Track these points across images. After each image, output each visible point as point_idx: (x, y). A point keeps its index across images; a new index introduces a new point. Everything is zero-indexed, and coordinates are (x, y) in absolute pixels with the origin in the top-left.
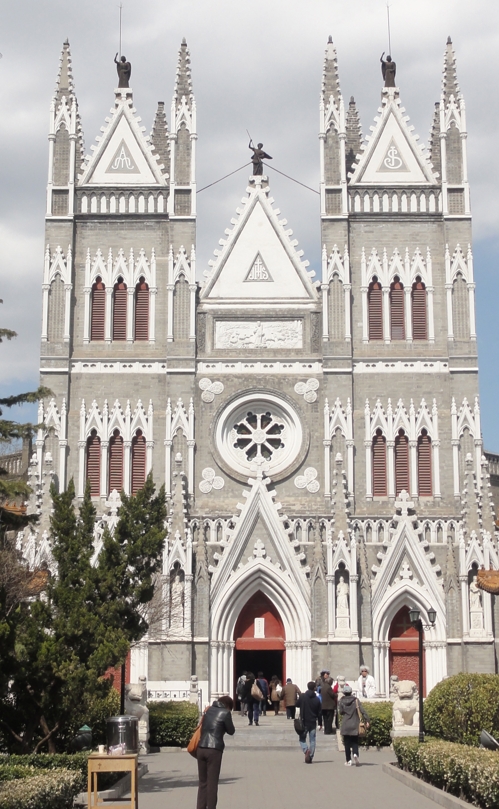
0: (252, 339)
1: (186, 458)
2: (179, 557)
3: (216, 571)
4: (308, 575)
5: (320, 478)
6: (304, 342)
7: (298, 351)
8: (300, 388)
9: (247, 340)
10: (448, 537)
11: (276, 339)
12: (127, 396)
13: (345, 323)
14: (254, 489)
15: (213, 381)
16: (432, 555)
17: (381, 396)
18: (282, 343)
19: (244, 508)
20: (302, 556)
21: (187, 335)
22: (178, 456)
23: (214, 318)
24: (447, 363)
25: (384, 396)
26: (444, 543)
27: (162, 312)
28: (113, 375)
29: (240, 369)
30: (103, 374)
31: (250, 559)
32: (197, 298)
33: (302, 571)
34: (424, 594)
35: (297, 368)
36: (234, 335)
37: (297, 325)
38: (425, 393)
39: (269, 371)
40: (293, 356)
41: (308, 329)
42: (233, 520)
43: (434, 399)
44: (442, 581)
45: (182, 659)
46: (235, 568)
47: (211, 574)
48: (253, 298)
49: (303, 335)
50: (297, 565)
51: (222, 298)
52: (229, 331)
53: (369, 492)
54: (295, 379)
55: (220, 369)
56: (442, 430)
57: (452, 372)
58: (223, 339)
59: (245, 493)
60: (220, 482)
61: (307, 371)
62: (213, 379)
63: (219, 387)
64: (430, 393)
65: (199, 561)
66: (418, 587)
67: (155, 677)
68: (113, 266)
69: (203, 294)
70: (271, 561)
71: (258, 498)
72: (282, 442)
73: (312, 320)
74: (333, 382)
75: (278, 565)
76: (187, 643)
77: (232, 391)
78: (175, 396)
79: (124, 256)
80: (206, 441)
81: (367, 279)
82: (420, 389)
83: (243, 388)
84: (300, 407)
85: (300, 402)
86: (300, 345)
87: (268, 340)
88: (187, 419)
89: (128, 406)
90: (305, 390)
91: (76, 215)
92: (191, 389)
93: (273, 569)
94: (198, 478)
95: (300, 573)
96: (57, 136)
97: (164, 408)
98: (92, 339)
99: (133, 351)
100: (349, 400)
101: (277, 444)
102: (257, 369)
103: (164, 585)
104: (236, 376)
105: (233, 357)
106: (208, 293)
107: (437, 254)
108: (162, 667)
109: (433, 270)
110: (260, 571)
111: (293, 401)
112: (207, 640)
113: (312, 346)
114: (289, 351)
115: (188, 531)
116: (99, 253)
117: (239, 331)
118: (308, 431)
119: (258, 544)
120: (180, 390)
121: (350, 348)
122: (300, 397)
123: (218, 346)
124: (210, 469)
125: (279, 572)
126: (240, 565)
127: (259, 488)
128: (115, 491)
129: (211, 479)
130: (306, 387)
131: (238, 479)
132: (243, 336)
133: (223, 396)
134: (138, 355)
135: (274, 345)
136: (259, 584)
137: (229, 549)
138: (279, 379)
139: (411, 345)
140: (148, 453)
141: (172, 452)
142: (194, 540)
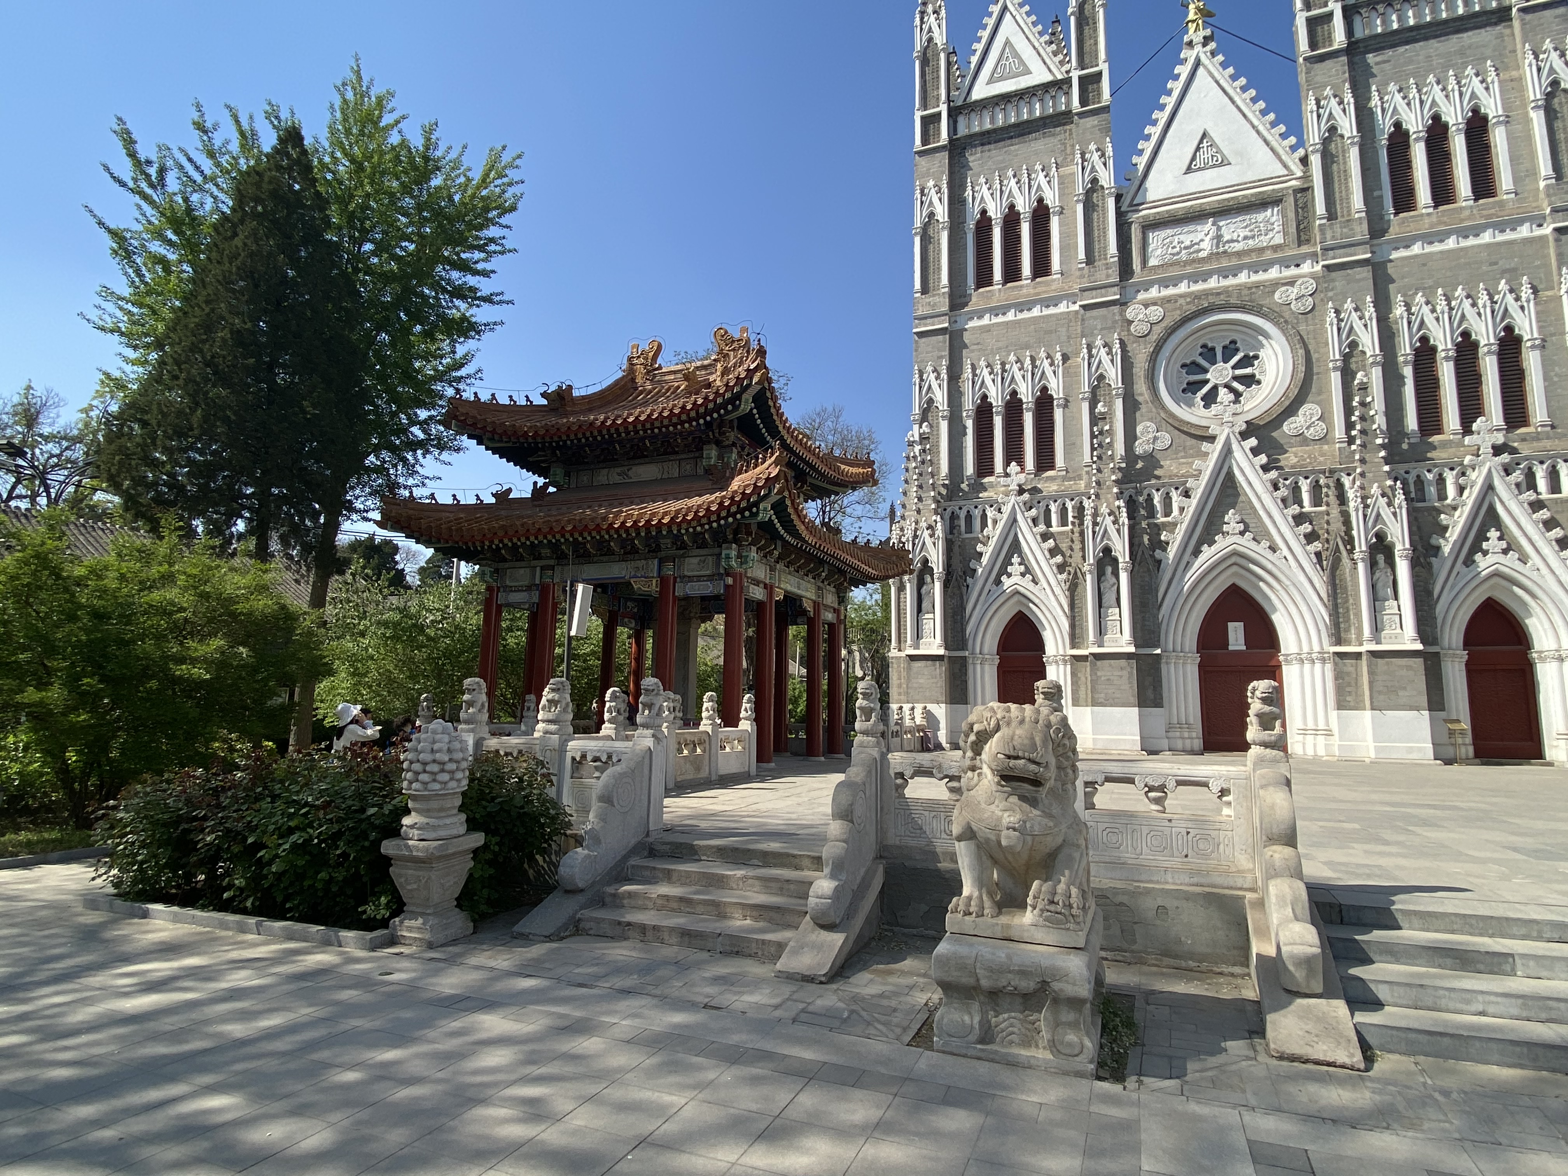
0: (1202, 246)
1: (1112, 411)
2: (1109, 539)
3: (1167, 558)
4: (1318, 555)
5: (1326, 417)
6: (1286, 234)
7: (1276, 248)
8: (1284, 295)
9: (1196, 247)
11: (1241, 239)
12: (1027, 347)
13: (1352, 191)
14: (1220, 440)
15: (1146, 306)
16: (1545, 514)
17: (1425, 288)
18: (1251, 242)
19: (1206, 467)
20: (1306, 528)
21: (1106, 255)
22: (1100, 408)
23: (1143, 227)
24: (1544, 221)
25: (1430, 287)
28: (1007, 323)
29: (1186, 287)
30: (993, 326)
31: (1218, 538)
32: (1118, 208)
33: (1307, 551)
34: (1534, 575)
35: (1275, 271)
36: (1175, 243)
37: (1272, 215)
38: (1503, 271)
39: (1231, 281)
40: (1269, 255)
41: (1290, 215)
42: (1188, 486)
43: (1525, 278)
45: (1121, 677)
46: (1197, 552)
47: (1159, 562)
48: (1200, 192)
49: (1283, 225)
50: (1298, 541)
51: (1154, 202)
52: (1169, 240)
53: (1413, 429)
54: (1276, 284)
56: (1544, 321)
57: (1557, 230)
58: (1159, 252)
59: (1205, 446)
60: (1164, 439)
61: (1293, 272)
62: (1146, 303)
63: (1156, 312)
65: (1140, 544)
66: (1518, 565)
67: (1082, 701)
68: (1002, 192)
69: (1126, 202)
70: (1254, 539)
71: (1227, 452)
72: (1257, 377)
73: (1296, 201)
74: (1339, 279)
75: (1265, 544)
76: (1128, 656)
77: (1177, 316)
78: (1092, 334)
79: (1014, 176)
80: (1141, 387)
81: (1385, 125)
82: (1495, 267)
83: (1194, 309)
84: (1286, 322)
85: (1287, 315)
86: (1279, 239)
87: (1228, 242)
88: (1112, 361)
89: (1028, 358)
90: (1293, 296)
91: (951, 141)
92: (1115, 322)
93: (1258, 550)
94: (1130, 437)
95: (1304, 554)
96: (925, 54)
97: (1077, 354)
98: (979, 286)
99: (1032, 291)
100: (1369, 299)
101: (1250, 381)
102: (1213, 283)
103: (1088, 577)
104: (1181, 296)
105: (1175, 272)
106: (1133, 199)
107: (1507, 68)
108: (1093, 687)
109: (1501, 91)
110: (1235, 553)
111: (1275, 316)
112: (1158, 651)
113: (1299, 237)
114: (1262, 250)
115: (1121, 503)
116: (982, 180)
117: (1182, 237)
118: (1301, 352)
119: (1231, 516)
120: (1099, 327)
121: (1365, 226)
122: (1285, 308)
123: (1153, 262)
124: (1148, 424)
125: (1268, 554)
126: (1205, 547)
127: (1228, 438)
128: (1013, 464)
129: (1151, 436)
130: (1293, 292)
131: (1192, 431)
132: (1188, 243)
133: (1163, 324)
134: (1038, 294)
135: (1238, 247)
136: (1235, 574)
137: (1184, 526)
138: (1250, 288)
139: (1471, 207)
140: (1058, 415)
141: (1093, 407)
142: (1130, 517)
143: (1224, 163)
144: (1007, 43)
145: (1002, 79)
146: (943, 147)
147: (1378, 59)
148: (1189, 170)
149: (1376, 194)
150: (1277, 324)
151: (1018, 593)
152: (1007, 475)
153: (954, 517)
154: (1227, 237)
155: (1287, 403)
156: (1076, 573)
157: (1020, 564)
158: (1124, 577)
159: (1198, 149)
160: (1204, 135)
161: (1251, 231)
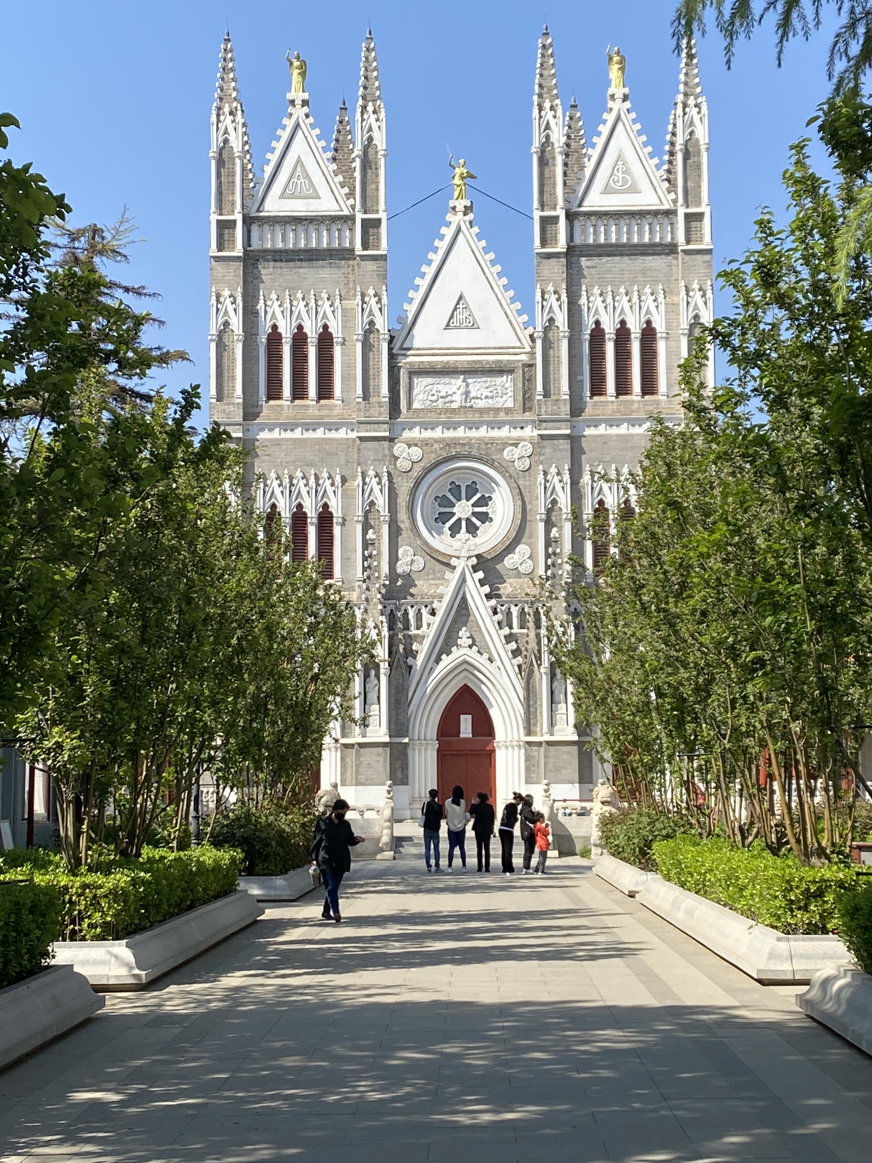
1: (379, 537)
3: (416, 664)
5: (533, 557)
6: (515, 400)
7: (508, 411)
8: (510, 454)
11: (483, 397)
12: (312, 465)
13: (561, 376)
14: (458, 571)
15: (409, 446)
17: (605, 462)
18: (490, 401)
19: (448, 592)
20: (513, 645)
21: (379, 393)
22: (371, 535)
23: (411, 373)
25: (608, 462)
27: (348, 366)
28: (295, 440)
29: (440, 431)
30: (282, 439)
31: (454, 649)
32: (390, 349)
33: (513, 663)
35: (506, 431)
36: (434, 392)
37: (506, 381)
39: (473, 434)
40: (502, 417)
41: (519, 385)
42: (434, 606)
45: (378, 761)
47: (410, 668)
48: (456, 349)
49: (513, 392)
50: (507, 656)
51: (419, 349)
52: (428, 388)
54: (505, 444)
55: (418, 432)
58: (421, 397)
59: (448, 575)
60: (419, 563)
61: (518, 433)
62: (410, 444)
63: (416, 452)
65: (397, 652)
67: (348, 782)
68: (291, 312)
69: (397, 344)
70: (479, 652)
71: (463, 581)
72: (490, 515)
73: (524, 373)
74: (548, 447)
75: (486, 656)
76: (384, 745)
77: (432, 458)
78: (366, 463)
79: (303, 299)
80: (403, 516)
81: (589, 324)
83: (445, 455)
84: (510, 476)
85: (511, 470)
86: (510, 404)
87: (473, 398)
88: (381, 490)
89: (313, 477)
90: (516, 456)
91: (245, 251)
92: (384, 456)
93: (480, 661)
94: (394, 559)
95: (511, 665)
96: (220, 154)
97: (354, 478)
98: (269, 398)
99: (317, 413)
100: (566, 467)
101: (484, 518)
102: (461, 433)
104: (436, 441)
105: (432, 418)
106: (403, 343)
107: (671, 293)
108: (357, 770)
109: (666, 312)
110: (465, 662)
111: (503, 469)
112: (406, 740)
113: (524, 404)
114: (497, 410)
115: (383, 618)
116: (274, 296)
117: (440, 387)
118: (519, 503)
119: (463, 633)
120: (372, 458)
121: (568, 407)
122: (511, 464)
123: (416, 405)
124: (408, 548)
125: (487, 663)
126: (444, 656)
127: (464, 570)
129: (409, 559)
130: (517, 452)
131: (439, 558)
132: (443, 394)
133: (422, 464)
134: (321, 417)
135: (481, 404)
136: (466, 677)
137: (430, 638)
138: (486, 444)
139: (639, 402)
140: (337, 530)
141: (365, 533)
142: (390, 629)
143: (474, 326)
144: (299, 161)
145: (293, 197)
146: (238, 258)
147: (589, 263)
148: (448, 326)
149: (579, 378)
150: (504, 477)
154: (472, 395)
155: (508, 543)
158: (384, 679)
159: (455, 309)
160: (461, 298)
161: (491, 392)
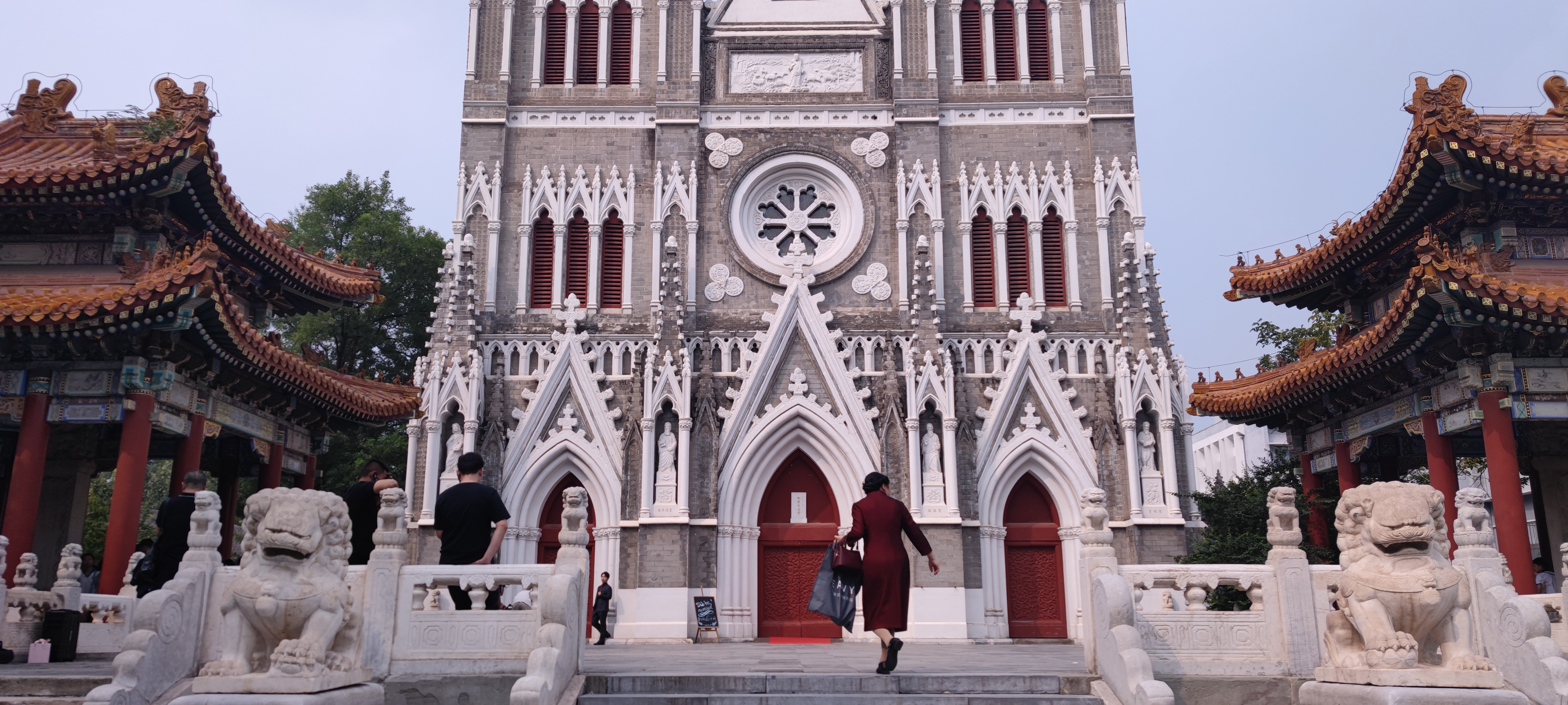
0: (785, 80)
1: (683, 247)
2: (670, 392)
3: (730, 416)
4: (875, 421)
5: (891, 278)
6: (865, 83)
7: (855, 96)
8: (859, 146)
9: (779, 81)
10: (1096, 364)
11: (823, 80)
12: (597, 162)
13: (927, 53)
14: (790, 291)
15: (726, 138)
16: (1072, 392)
17: (984, 159)
18: (832, 85)
19: (775, 319)
20: (866, 392)
21: (688, 72)
22: (671, 242)
23: (729, 49)
24: (1084, 111)
25: (989, 159)
26: (1091, 374)
27: (650, 44)
28: (575, 130)
29: (766, 121)
30: (559, 130)
31: (783, 397)
32: (703, 24)
33: (865, 417)
34: (1061, 451)
35: (854, 120)
36: (759, 72)
37: (854, 60)
38: (1050, 154)
39: (811, 124)
40: (849, 102)
41: (871, 64)
42: (756, 338)
43: (1067, 162)
44: (1089, 432)
45: (672, 552)
46: (760, 412)
47: (722, 421)
48: (788, 23)
49: (863, 73)
50: (857, 406)
51: (741, 24)
52: (753, 68)
53: (968, 299)
54: (853, 134)
55: (738, 121)
56: (1080, 206)
57: (1094, 120)
58: (743, 79)
59: (776, 297)
60: (737, 285)
61: (869, 123)
62: (727, 134)
63: (735, 145)
64: (1059, 153)
65: (702, 399)
66: (1049, 441)
67: (629, 582)
69: (713, 17)
70: (817, 401)
71: (796, 305)
72: (832, 229)
73: (877, 50)
74: (910, 138)
75: (827, 407)
76: (682, 526)
77: (755, 152)
78: (668, 158)
80: (716, 225)
82: (1043, 148)
83: (773, 147)
84: (860, 174)
85: (861, 168)
86: (858, 88)
87: (810, 81)
88: (687, 191)
89: (598, 175)
90: (868, 150)
92: (693, 148)
93: (820, 413)
95: (863, 420)
97: (653, 179)
98: (546, 81)
99: (606, 98)
100: (935, 163)
101: (825, 230)
102: (795, 123)
103: (645, 434)
104: (762, 131)
105: (757, 104)
106: (720, 17)
108: (639, 563)
110: (798, 415)
111: (851, 167)
112: (715, 522)
113: (878, 88)
114: (842, 95)
115: (686, 352)
117: (767, 68)
118: (872, 208)
119: (796, 375)
120: (676, 151)
121: (935, 88)
122: (859, 160)
123: (735, 89)
124: (722, 266)
125: (830, 417)
126: (768, 407)
127: (797, 290)
128: (572, 296)
129: (723, 280)
130: (869, 145)
131: (765, 279)
132: (772, 76)
133: (741, 159)
134: (613, 103)
135: (819, 88)
136: (799, 438)
137: (750, 383)
138: (828, 135)
139: (1028, 87)
140: (628, 244)
141: (663, 240)
142: (695, 368)
149: (948, 57)
150: (850, 175)
151: (566, 450)
152: (564, 308)
153: (497, 353)
154: (809, 77)
155: (856, 260)
156: (634, 429)
157: (573, 416)
161: (834, 74)
